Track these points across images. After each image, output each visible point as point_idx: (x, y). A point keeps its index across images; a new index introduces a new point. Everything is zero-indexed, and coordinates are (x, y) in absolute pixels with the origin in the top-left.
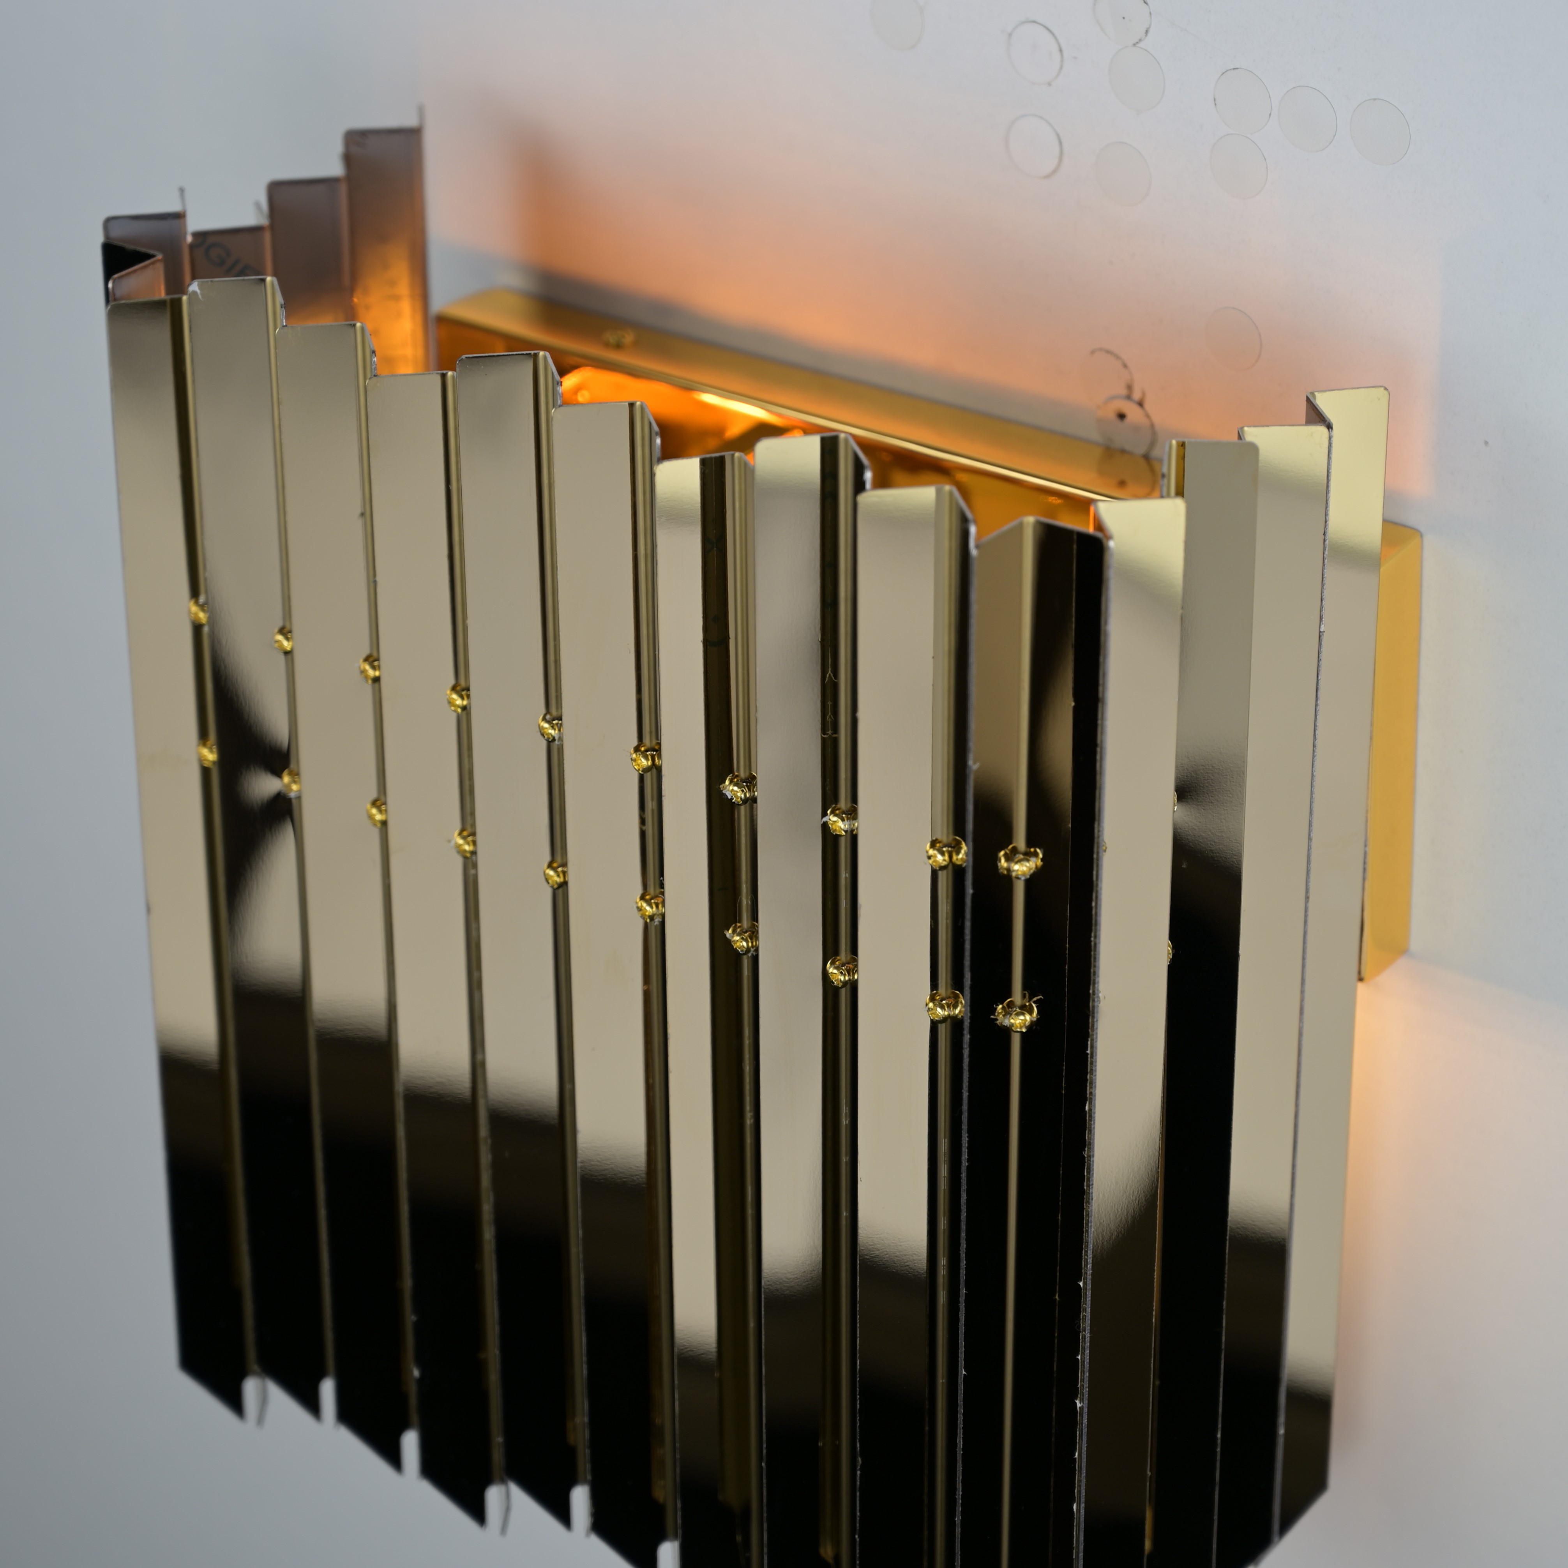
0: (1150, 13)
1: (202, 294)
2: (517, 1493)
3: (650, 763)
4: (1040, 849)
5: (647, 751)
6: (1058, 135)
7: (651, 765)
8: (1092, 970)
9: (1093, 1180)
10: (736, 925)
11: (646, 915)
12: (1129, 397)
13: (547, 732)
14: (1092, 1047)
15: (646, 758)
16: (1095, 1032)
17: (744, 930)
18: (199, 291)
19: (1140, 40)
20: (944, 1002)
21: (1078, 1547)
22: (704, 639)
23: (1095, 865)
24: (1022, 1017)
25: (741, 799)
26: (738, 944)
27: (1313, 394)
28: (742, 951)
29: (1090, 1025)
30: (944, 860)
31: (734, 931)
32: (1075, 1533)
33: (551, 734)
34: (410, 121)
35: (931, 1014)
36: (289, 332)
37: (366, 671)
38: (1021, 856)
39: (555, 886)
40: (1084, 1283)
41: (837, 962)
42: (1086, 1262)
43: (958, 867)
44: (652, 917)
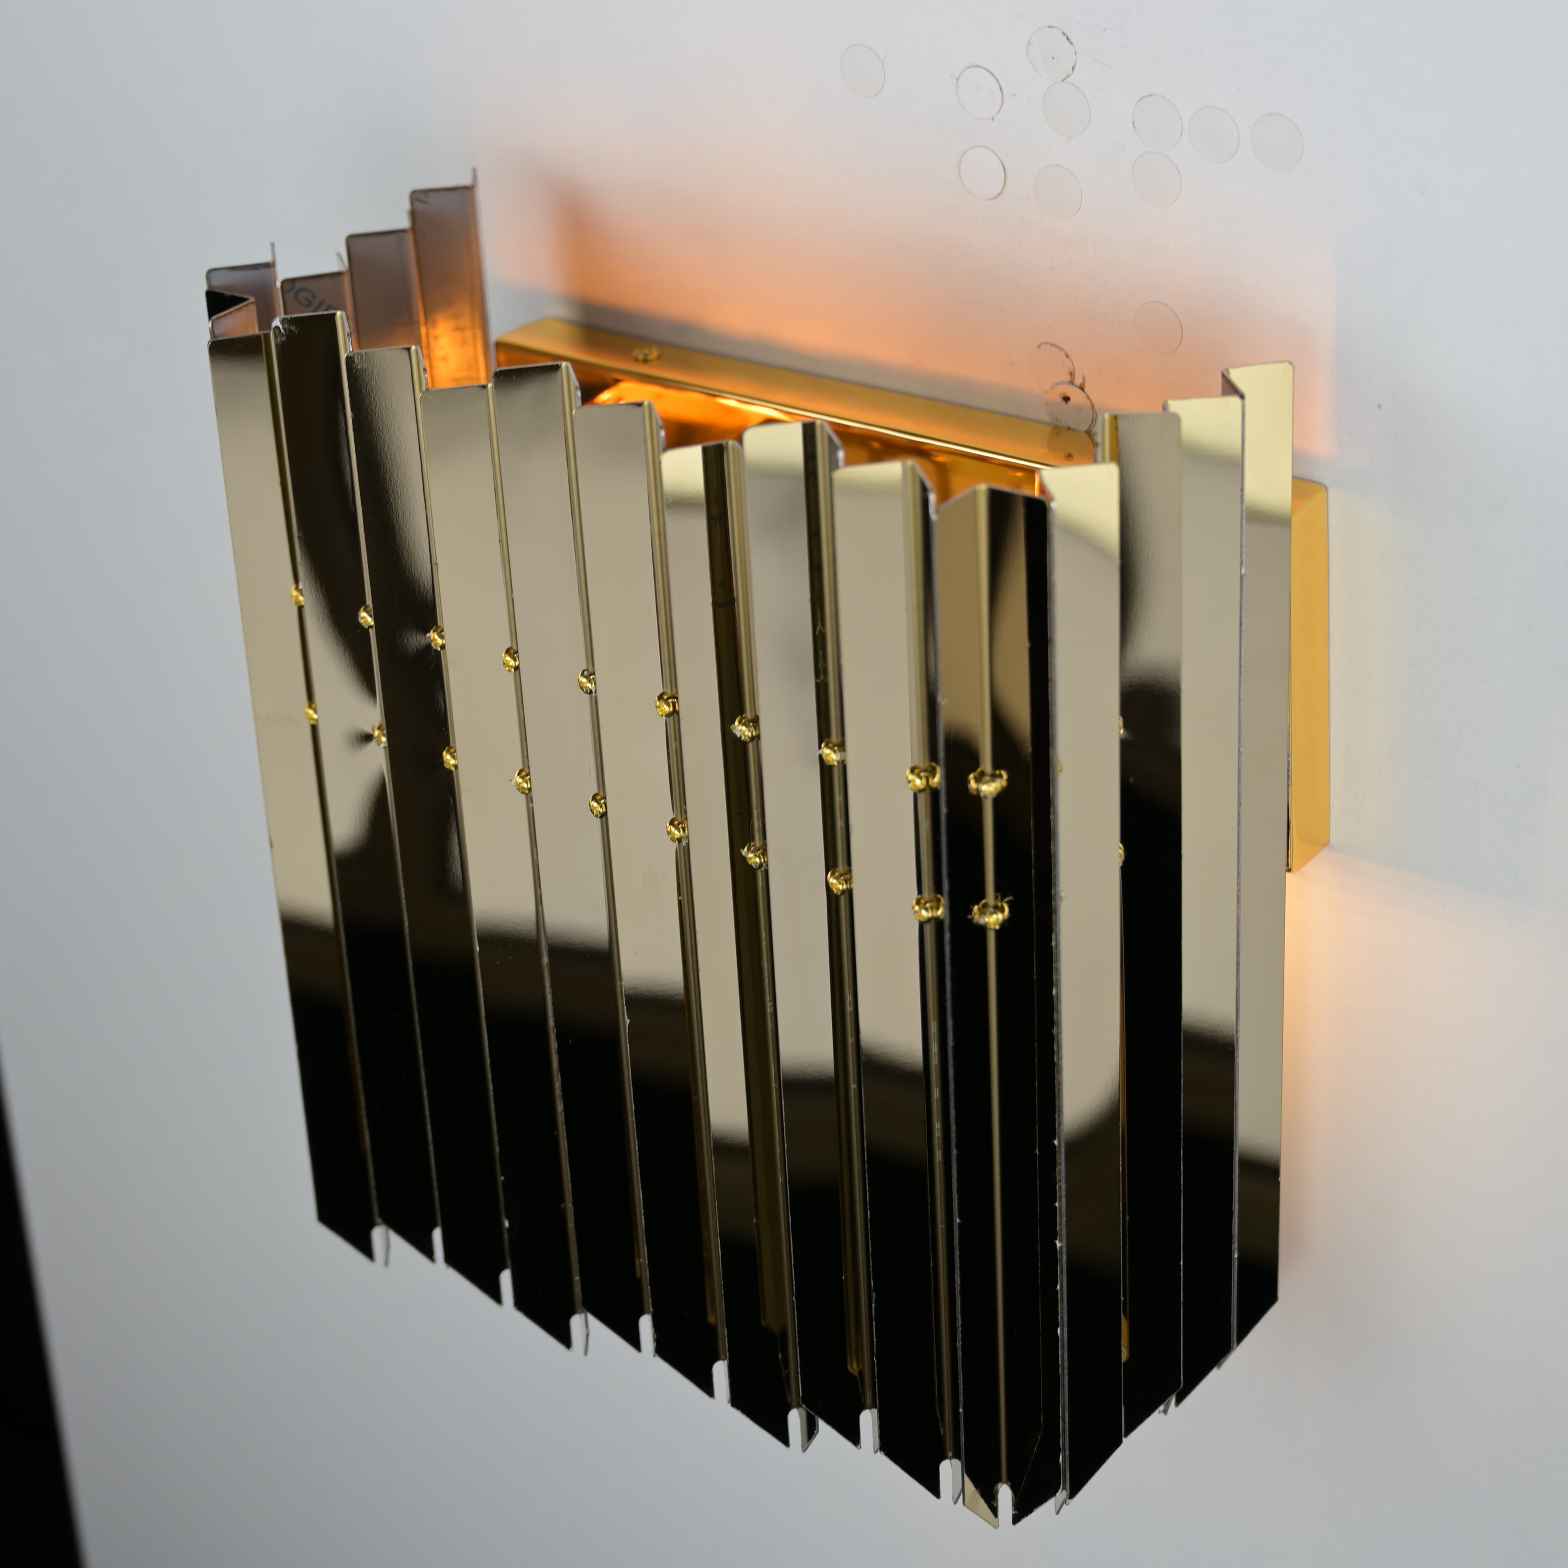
0: (1075, 52)
1: (283, 329)
2: (594, 1323)
3: (671, 709)
4: (1004, 771)
5: (668, 698)
6: (1002, 163)
7: (672, 711)
8: (1053, 874)
10: (750, 844)
11: (675, 838)
12: (1072, 383)
13: (586, 686)
14: (1056, 940)
15: (668, 705)
16: (1058, 927)
17: (757, 849)
18: (280, 326)
19: (1068, 76)
20: (928, 905)
21: (1063, 1364)
22: (712, 601)
23: (1051, 784)
24: (995, 916)
25: (748, 737)
26: (752, 860)
27: (1227, 370)
28: (756, 866)
29: (1054, 921)
30: (922, 784)
31: (749, 850)
32: (1060, 1353)
33: (588, 687)
34: (465, 180)
35: (918, 916)
36: (356, 356)
37: (434, 639)
38: (988, 778)
39: (599, 816)
40: (1059, 1142)
41: (836, 873)
42: (1059, 1124)
43: (933, 789)
44: (680, 839)
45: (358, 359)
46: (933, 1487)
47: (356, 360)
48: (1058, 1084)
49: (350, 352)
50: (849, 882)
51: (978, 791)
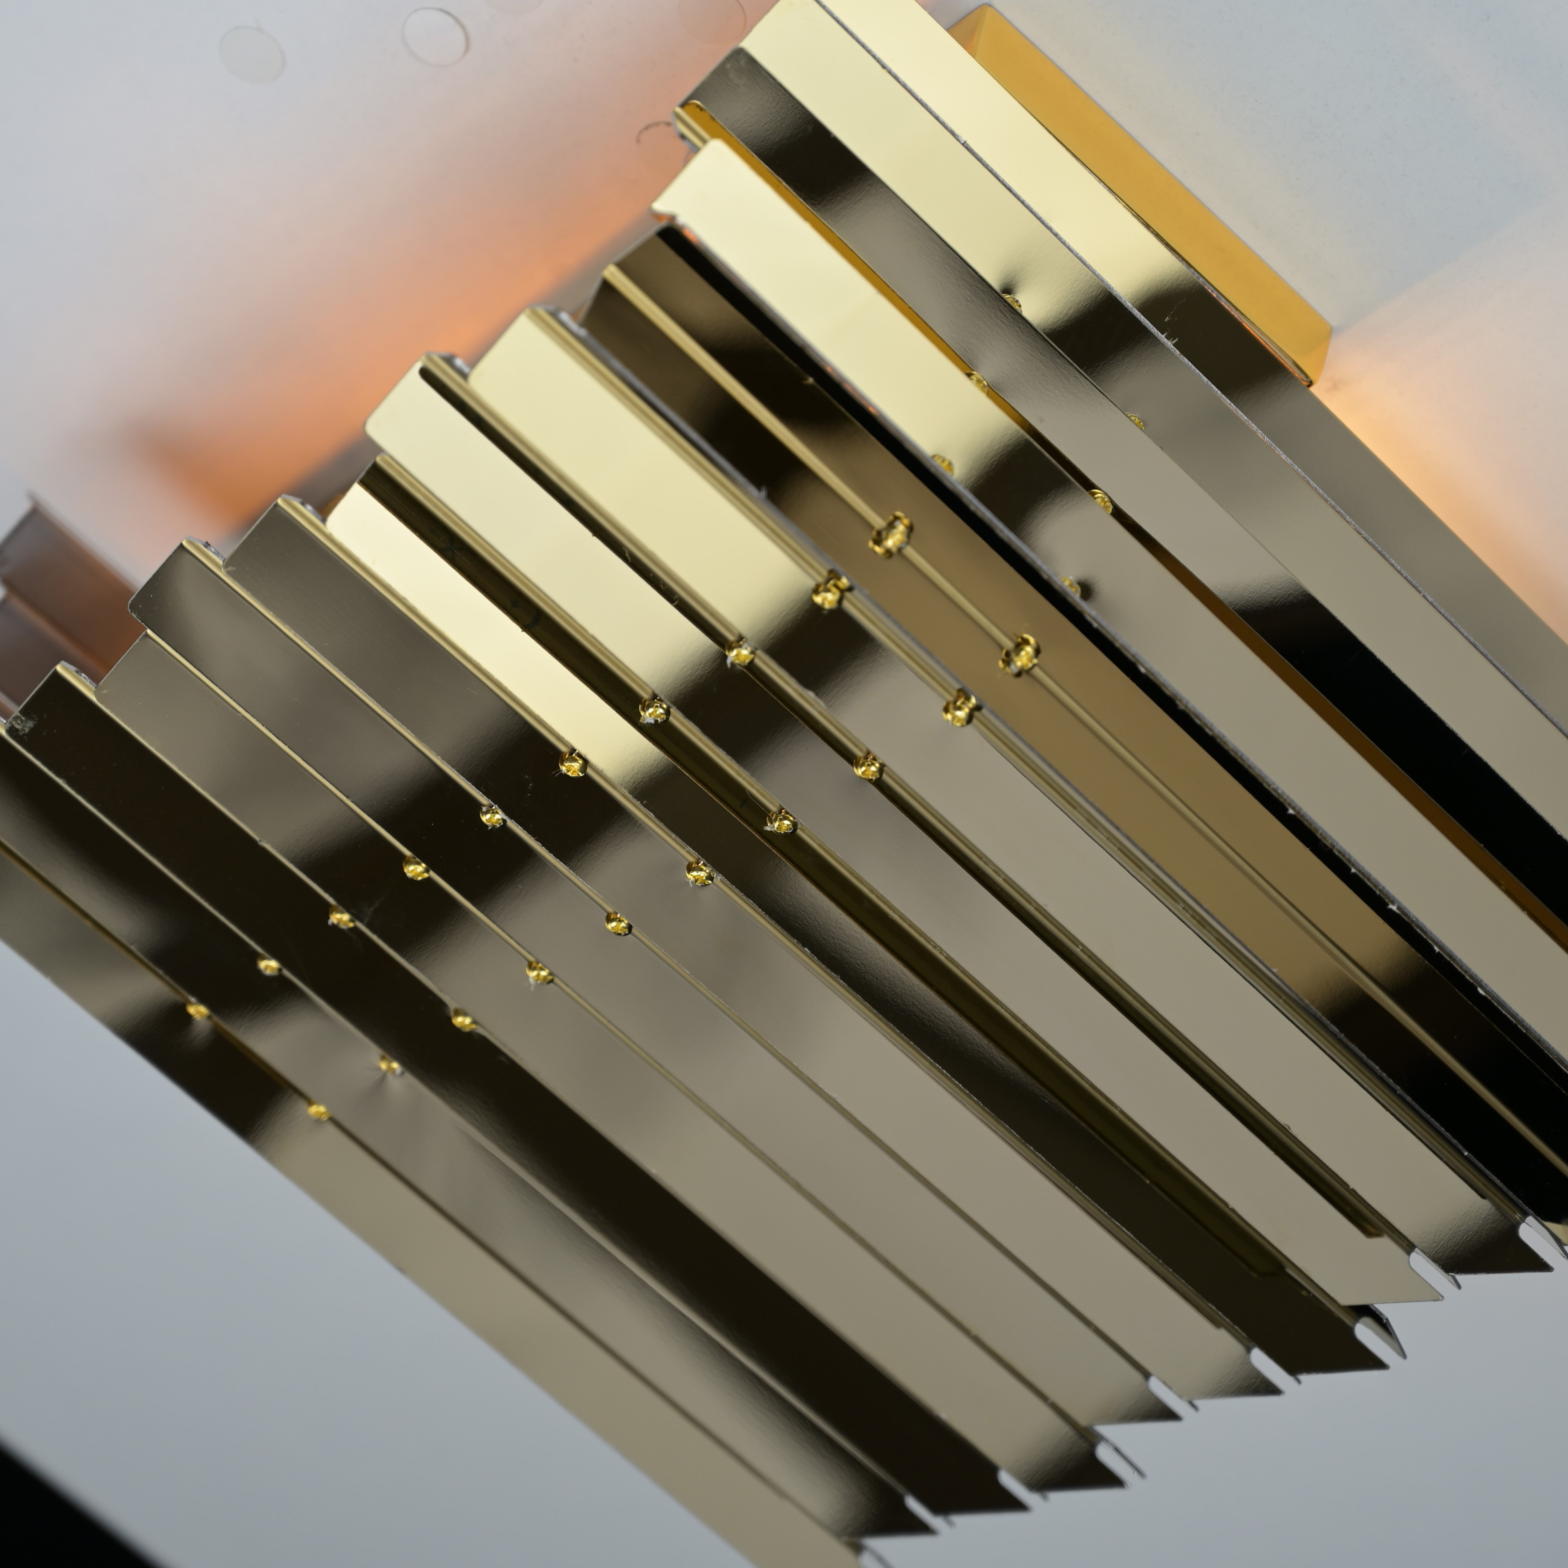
3: (581, 762)
4: (897, 512)
5: (570, 755)
7: (583, 763)
10: (769, 817)
11: (704, 880)
13: (495, 821)
15: (575, 761)
17: (778, 814)
20: (958, 704)
22: (521, 628)
24: (1023, 653)
25: (662, 714)
26: (784, 828)
28: (791, 829)
30: (834, 594)
31: (771, 823)
32: (1504, 1012)
33: (498, 820)
35: (957, 723)
36: (14, 723)
37: (340, 920)
38: (886, 533)
39: (627, 932)
40: (1294, 809)
41: (860, 760)
42: (1276, 790)
43: (850, 589)
44: (710, 878)
45: (19, 724)
46: (1537, 1264)
47: (17, 726)
48: (1236, 753)
49: (5, 724)
50: (874, 759)
51: (889, 553)
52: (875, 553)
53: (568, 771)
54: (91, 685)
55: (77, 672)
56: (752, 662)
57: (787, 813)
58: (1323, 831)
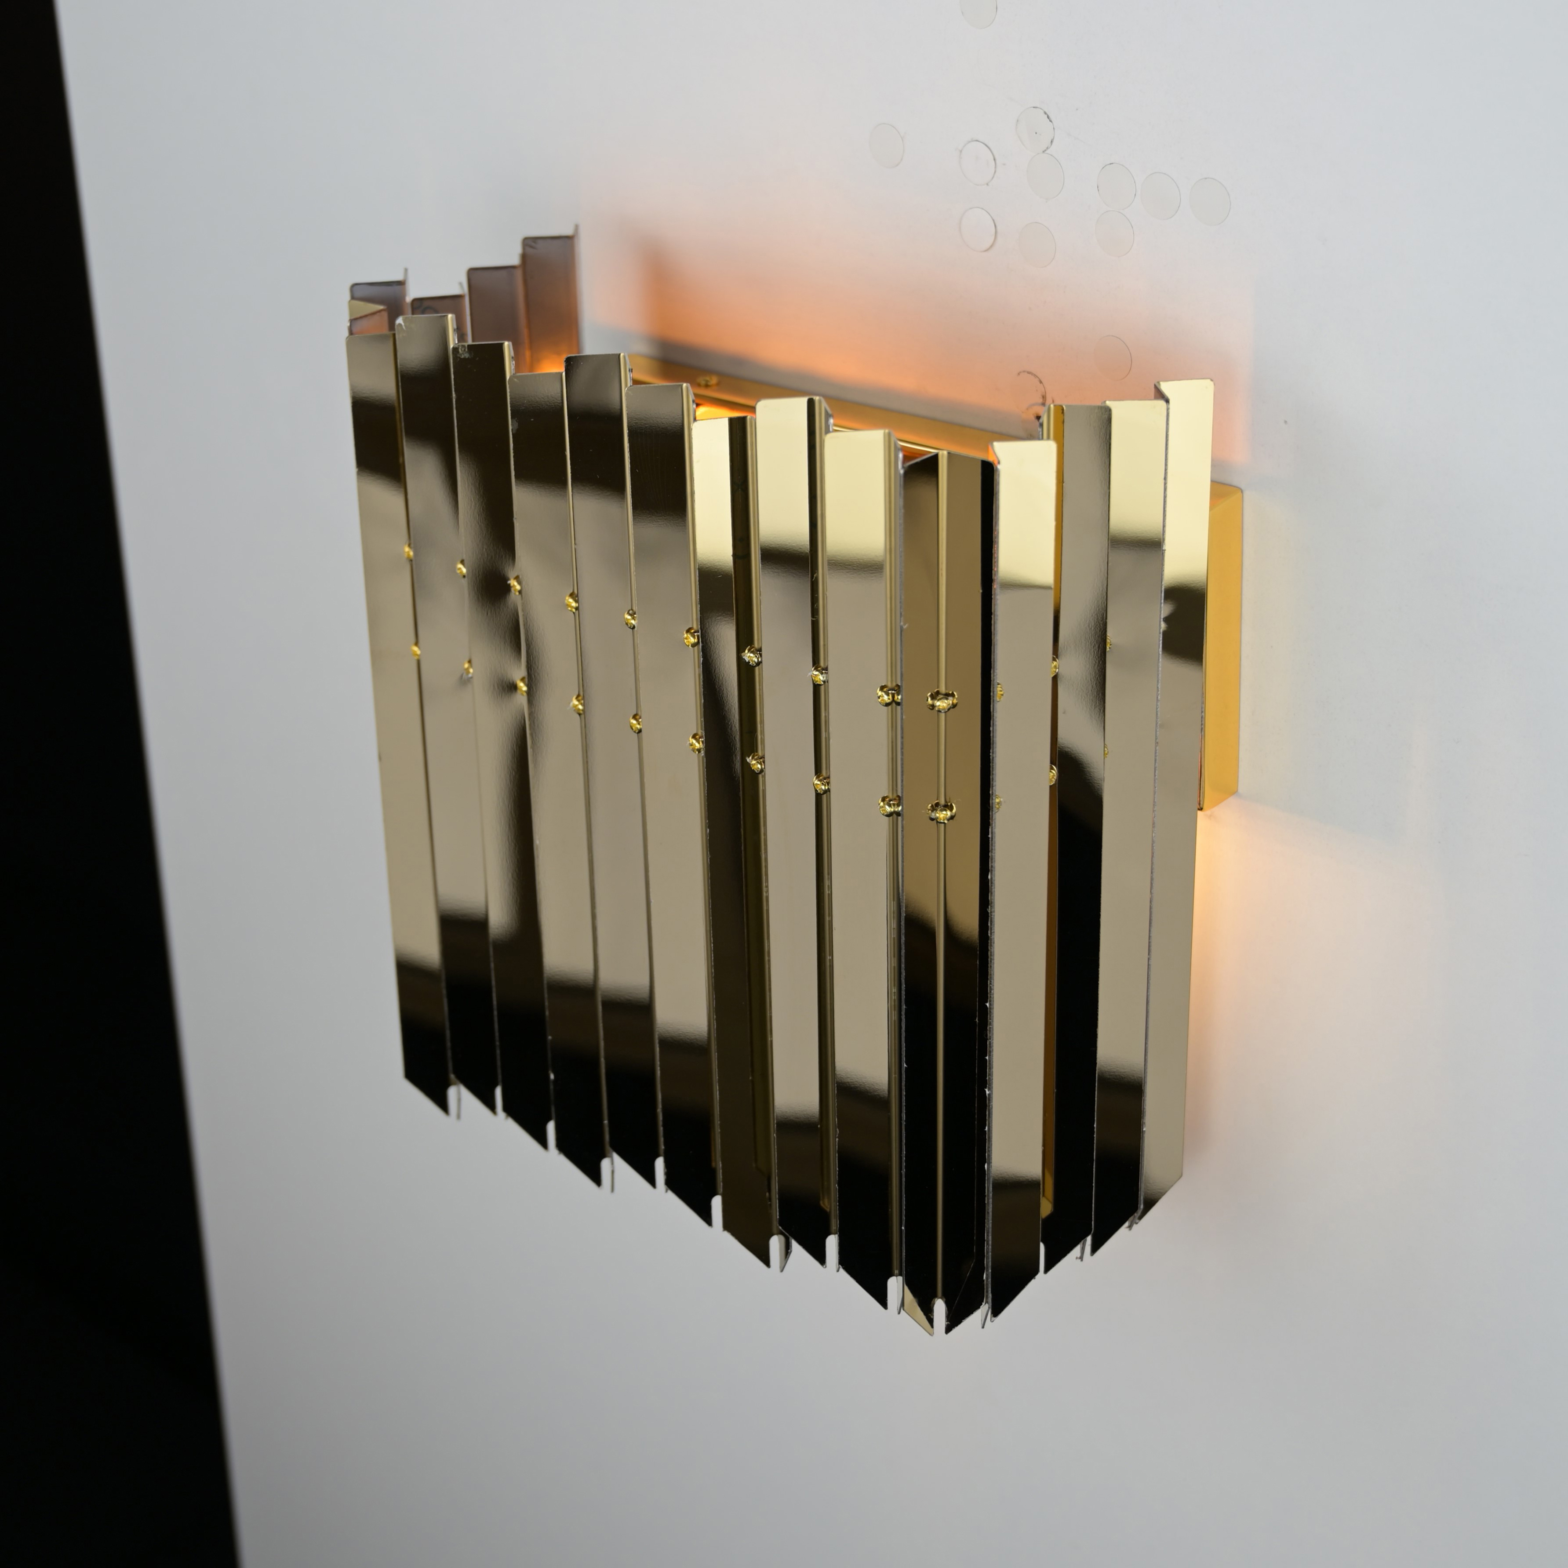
0: (1054, 128)
1: (405, 326)
2: (620, 1163)
3: (696, 641)
4: (956, 692)
5: (695, 632)
6: (994, 220)
8: (991, 777)
9: (994, 929)
10: (754, 754)
11: (695, 749)
12: (1043, 404)
13: (630, 623)
14: (992, 833)
15: (694, 637)
16: (994, 821)
17: (760, 757)
18: (403, 324)
19: (1047, 148)
20: (891, 802)
21: (988, 1195)
23: (992, 701)
24: (944, 812)
25: (755, 662)
26: (755, 767)
27: (1159, 383)
28: (758, 771)
29: (991, 817)
30: (889, 699)
31: (752, 758)
32: (986, 1185)
33: (632, 623)
34: (568, 231)
35: (882, 810)
36: (460, 347)
37: (514, 586)
38: (941, 696)
39: (637, 731)
40: (990, 1005)
41: (822, 776)
42: (991, 989)
43: (898, 704)
44: (699, 750)
45: (463, 351)
46: (883, 1299)
47: (460, 351)
48: (991, 955)
49: (456, 344)
50: (828, 783)
51: (933, 706)
52: (927, 700)
53: (686, 639)
54: (512, 371)
55: (512, 358)
56: (820, 685)
57: (764, 762)
58: (993, 1028)
